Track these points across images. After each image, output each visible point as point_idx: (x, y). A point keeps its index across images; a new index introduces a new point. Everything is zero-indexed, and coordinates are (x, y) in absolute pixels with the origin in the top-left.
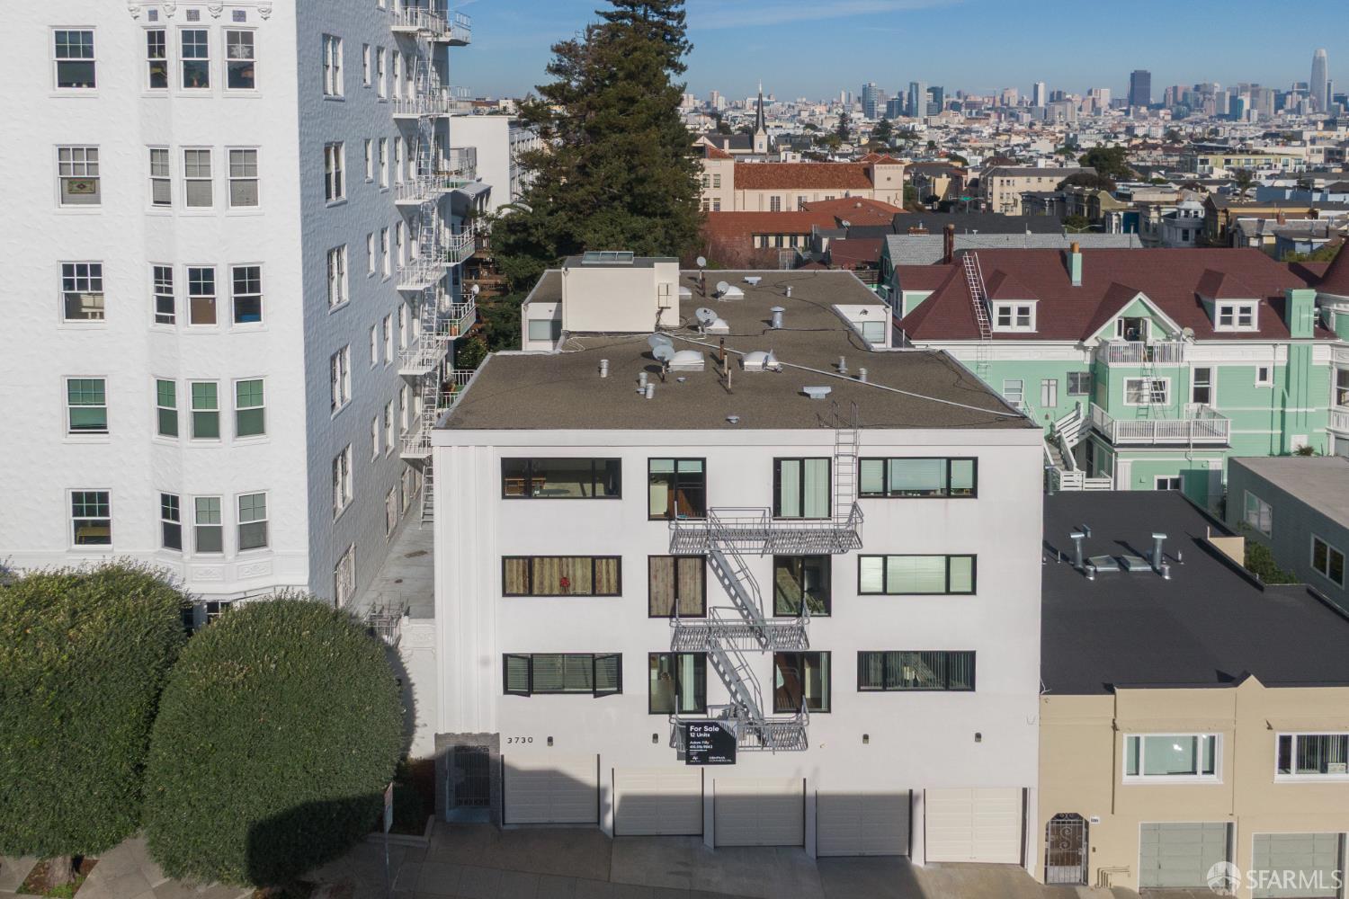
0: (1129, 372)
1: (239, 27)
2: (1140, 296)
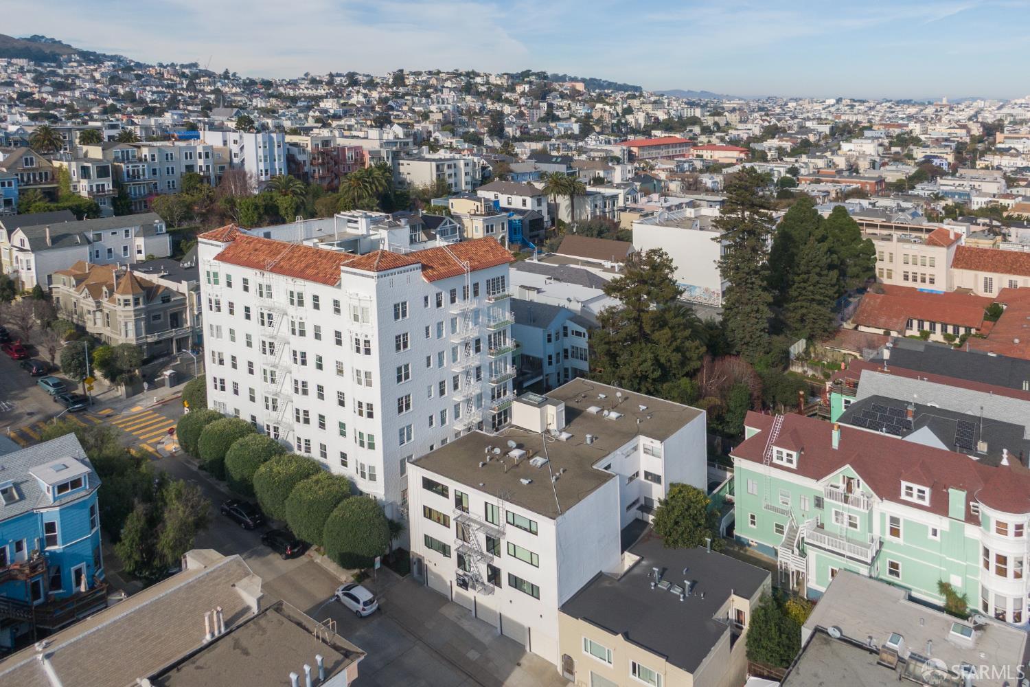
0: (835, 506)
1: (367, 339)
2: (848, 466)
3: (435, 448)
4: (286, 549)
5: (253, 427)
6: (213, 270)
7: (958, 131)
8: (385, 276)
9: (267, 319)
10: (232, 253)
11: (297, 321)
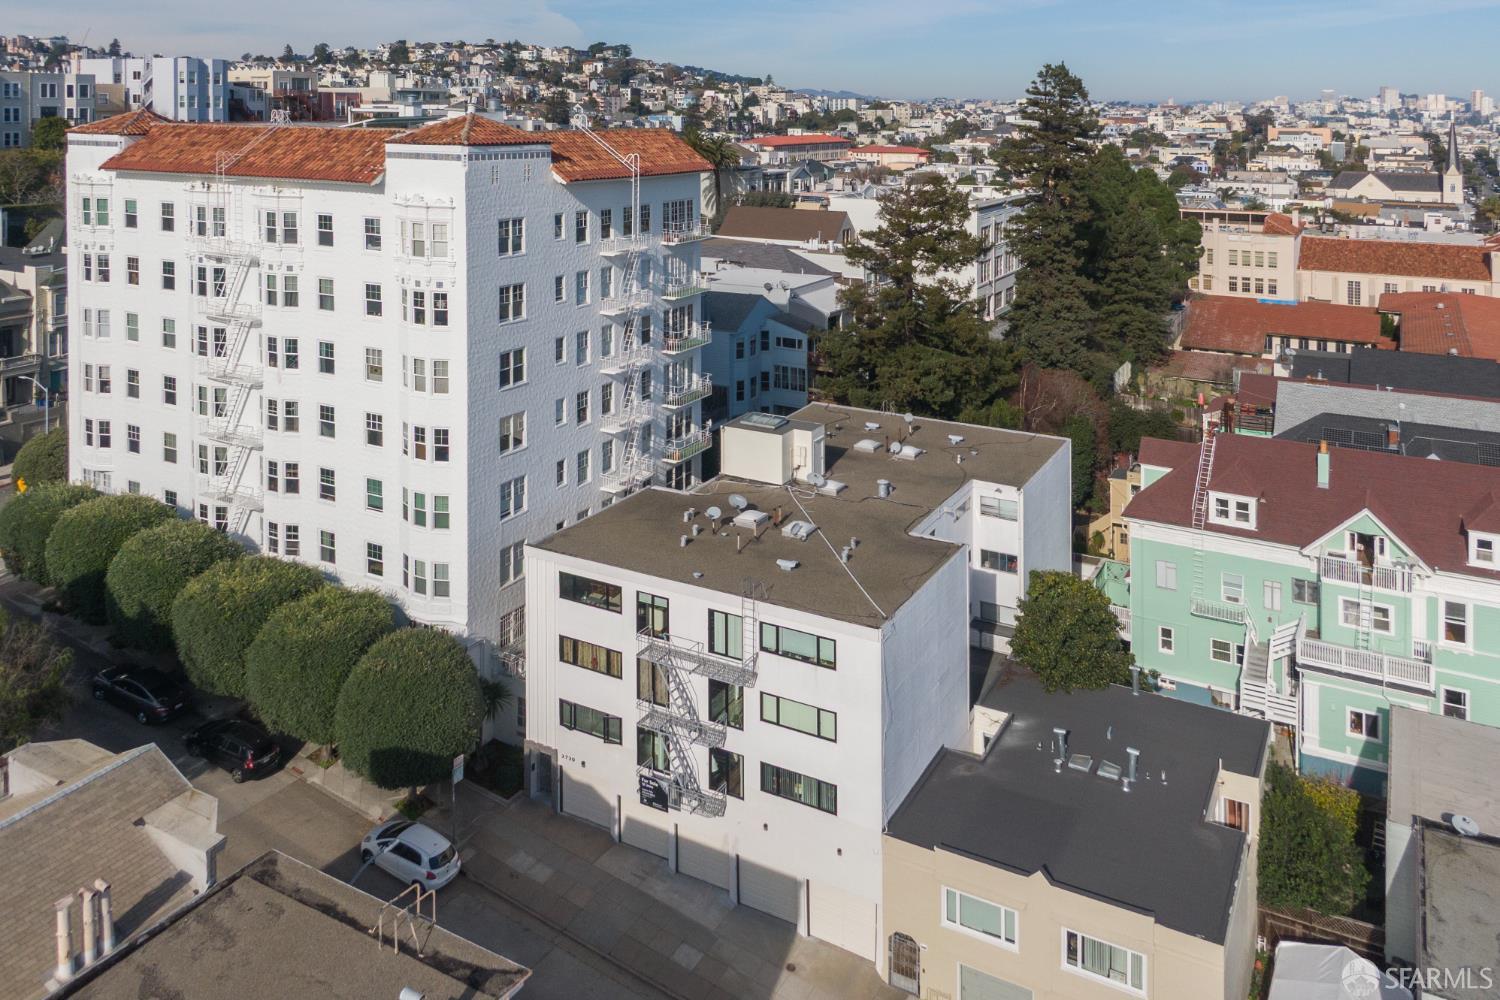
0: (1344, 591)
1: (440, 291)
2: (1366, 512)
3: (565, 525)
4: (243, 758)
5: (169, 509)
6: (96, 194)
7: (1216, 125)
8: (483, 158)
9: (212, 280)
10: (140, 154)
11: (280, 275)
